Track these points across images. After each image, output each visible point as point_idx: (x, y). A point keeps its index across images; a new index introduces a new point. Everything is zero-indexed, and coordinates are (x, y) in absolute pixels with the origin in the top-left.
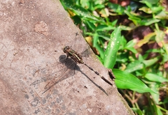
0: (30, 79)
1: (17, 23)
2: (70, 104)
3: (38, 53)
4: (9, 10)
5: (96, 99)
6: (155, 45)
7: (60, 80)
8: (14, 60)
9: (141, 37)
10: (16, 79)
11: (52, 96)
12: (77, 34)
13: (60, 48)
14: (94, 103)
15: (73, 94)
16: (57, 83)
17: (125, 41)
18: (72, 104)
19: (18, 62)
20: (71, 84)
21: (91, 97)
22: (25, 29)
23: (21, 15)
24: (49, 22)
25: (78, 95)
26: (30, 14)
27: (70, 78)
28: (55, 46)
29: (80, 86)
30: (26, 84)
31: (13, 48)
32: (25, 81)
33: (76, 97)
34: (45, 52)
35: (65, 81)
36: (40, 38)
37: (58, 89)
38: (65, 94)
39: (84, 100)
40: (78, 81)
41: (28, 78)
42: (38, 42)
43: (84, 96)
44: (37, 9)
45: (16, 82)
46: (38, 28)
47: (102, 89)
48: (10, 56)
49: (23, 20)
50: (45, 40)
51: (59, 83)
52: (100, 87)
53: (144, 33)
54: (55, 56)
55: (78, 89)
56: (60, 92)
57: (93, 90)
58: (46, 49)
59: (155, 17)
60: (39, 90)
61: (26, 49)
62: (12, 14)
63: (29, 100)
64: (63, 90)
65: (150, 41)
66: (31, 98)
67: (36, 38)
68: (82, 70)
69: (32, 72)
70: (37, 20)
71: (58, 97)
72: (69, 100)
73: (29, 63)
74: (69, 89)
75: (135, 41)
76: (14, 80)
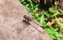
0: (11, 30)
1: (5, 10)
2: (28, 39)
3: (14, 20)
4: (2, 6)
5: (39, 36)
6: (56, 24)
7: (23, 29)
8: (4, 23)
9: (51, 21)
10: (5, 31)
11: (20, 36)
12: (28, 12)
13: (22, 17)
14: (38, 37)
15: (29, 34)
16: (22, 30)
17: (46, 23)
18: (29, 38)
19: (6, 24)
20: (28, 30)
21: (36, 35)
22: (8, 12)
23: (6, 7)
24: (17, 9)
25: (31, 34)
26: (10, 6)
27: (27, 28)
28: (20, 17)
29: (32, 31)
30: (9, 32)
31: (3, 19)
32: (8, 31)
33: (30, 35)
34: (16, 19)
35: (25, 29)
36: (14, 14)
37: (23, 33)
38: (25, 34)
39: (34, 36)
40: (31, 29)
41: (10, 29)
42: (13, 16)
43: (34, 35)
44: (12, 4)
45: (5, 32)
46: (13, 11)
47: (40, 32)
48: (2, 22)
49: (7, 9)
50: (16, 15)
51: (23, 30)
52: (39, 31)
53: (52, 20)
54: (20, 20)
55: (31, 32)
56: (23, 34)
57: (37, 32)
58: (17, 18)
59: (54, 14)
60: (15, 34)
61: (9, 18)
62: (3, 7)
63: (10, 38)
64: (25, 33)
65: (54, 22)
66: (11, 38)
67: (12, 15)
68: (32, 24)
69: (11, 27)
70: (13, 8)
71: (23, 36)
72: (28, 37)
73: (10, 24)
74: (27, 32)
75: (49, 23)
76: (4, 31)
